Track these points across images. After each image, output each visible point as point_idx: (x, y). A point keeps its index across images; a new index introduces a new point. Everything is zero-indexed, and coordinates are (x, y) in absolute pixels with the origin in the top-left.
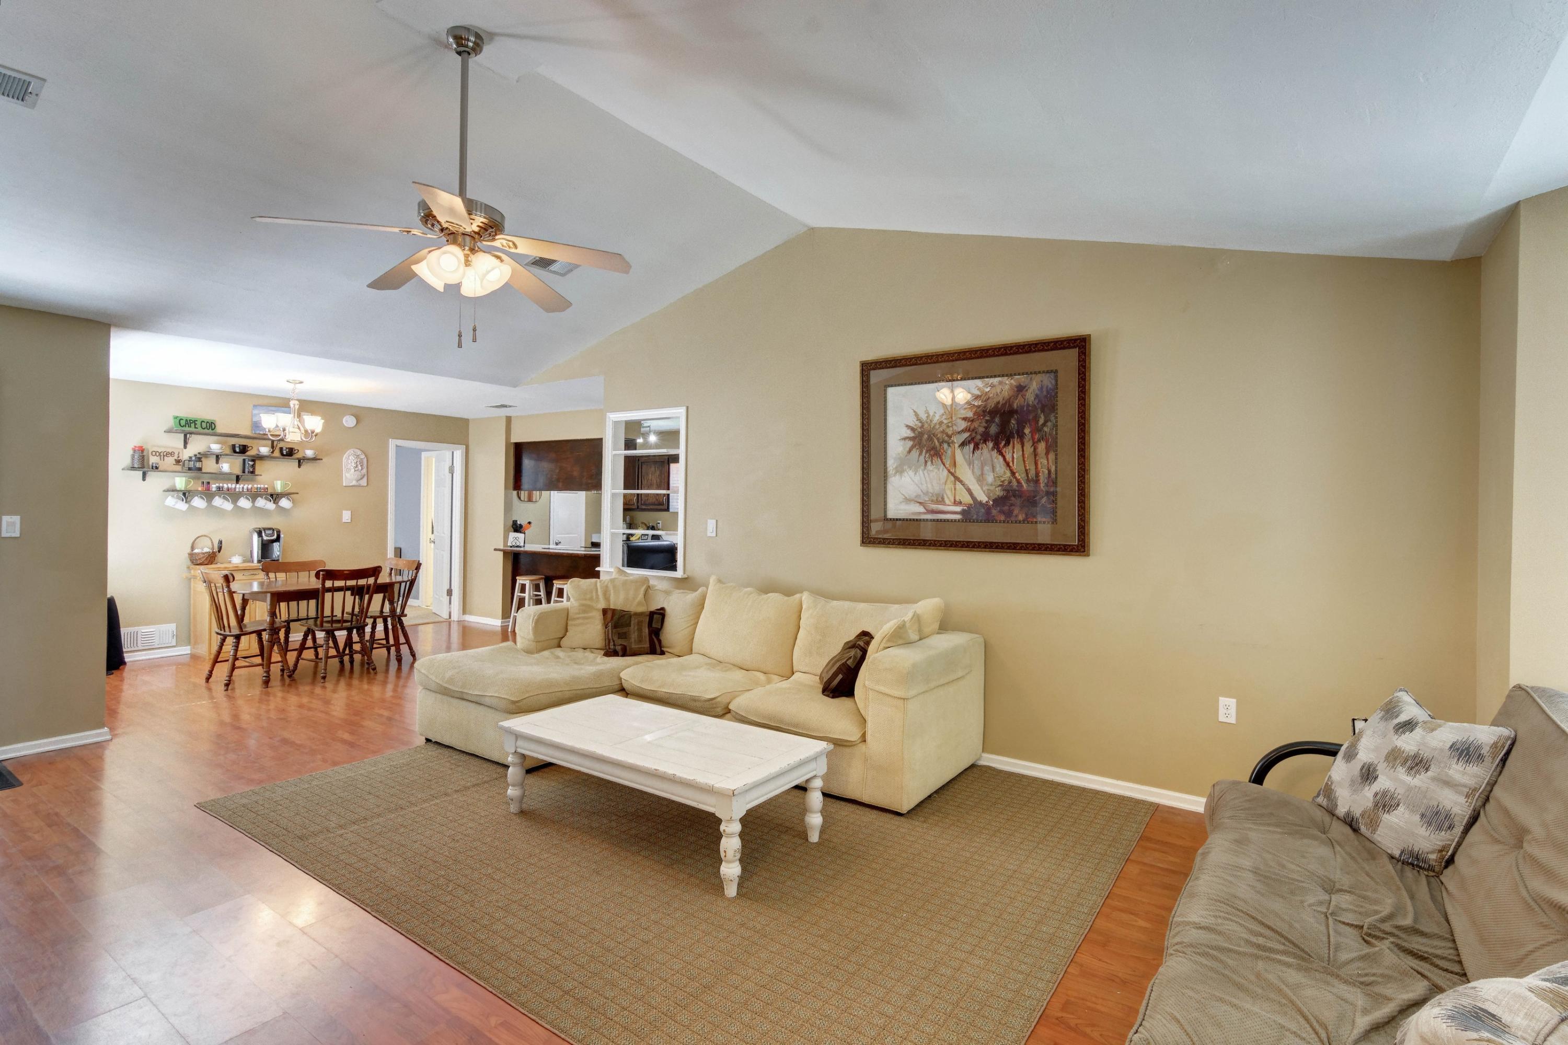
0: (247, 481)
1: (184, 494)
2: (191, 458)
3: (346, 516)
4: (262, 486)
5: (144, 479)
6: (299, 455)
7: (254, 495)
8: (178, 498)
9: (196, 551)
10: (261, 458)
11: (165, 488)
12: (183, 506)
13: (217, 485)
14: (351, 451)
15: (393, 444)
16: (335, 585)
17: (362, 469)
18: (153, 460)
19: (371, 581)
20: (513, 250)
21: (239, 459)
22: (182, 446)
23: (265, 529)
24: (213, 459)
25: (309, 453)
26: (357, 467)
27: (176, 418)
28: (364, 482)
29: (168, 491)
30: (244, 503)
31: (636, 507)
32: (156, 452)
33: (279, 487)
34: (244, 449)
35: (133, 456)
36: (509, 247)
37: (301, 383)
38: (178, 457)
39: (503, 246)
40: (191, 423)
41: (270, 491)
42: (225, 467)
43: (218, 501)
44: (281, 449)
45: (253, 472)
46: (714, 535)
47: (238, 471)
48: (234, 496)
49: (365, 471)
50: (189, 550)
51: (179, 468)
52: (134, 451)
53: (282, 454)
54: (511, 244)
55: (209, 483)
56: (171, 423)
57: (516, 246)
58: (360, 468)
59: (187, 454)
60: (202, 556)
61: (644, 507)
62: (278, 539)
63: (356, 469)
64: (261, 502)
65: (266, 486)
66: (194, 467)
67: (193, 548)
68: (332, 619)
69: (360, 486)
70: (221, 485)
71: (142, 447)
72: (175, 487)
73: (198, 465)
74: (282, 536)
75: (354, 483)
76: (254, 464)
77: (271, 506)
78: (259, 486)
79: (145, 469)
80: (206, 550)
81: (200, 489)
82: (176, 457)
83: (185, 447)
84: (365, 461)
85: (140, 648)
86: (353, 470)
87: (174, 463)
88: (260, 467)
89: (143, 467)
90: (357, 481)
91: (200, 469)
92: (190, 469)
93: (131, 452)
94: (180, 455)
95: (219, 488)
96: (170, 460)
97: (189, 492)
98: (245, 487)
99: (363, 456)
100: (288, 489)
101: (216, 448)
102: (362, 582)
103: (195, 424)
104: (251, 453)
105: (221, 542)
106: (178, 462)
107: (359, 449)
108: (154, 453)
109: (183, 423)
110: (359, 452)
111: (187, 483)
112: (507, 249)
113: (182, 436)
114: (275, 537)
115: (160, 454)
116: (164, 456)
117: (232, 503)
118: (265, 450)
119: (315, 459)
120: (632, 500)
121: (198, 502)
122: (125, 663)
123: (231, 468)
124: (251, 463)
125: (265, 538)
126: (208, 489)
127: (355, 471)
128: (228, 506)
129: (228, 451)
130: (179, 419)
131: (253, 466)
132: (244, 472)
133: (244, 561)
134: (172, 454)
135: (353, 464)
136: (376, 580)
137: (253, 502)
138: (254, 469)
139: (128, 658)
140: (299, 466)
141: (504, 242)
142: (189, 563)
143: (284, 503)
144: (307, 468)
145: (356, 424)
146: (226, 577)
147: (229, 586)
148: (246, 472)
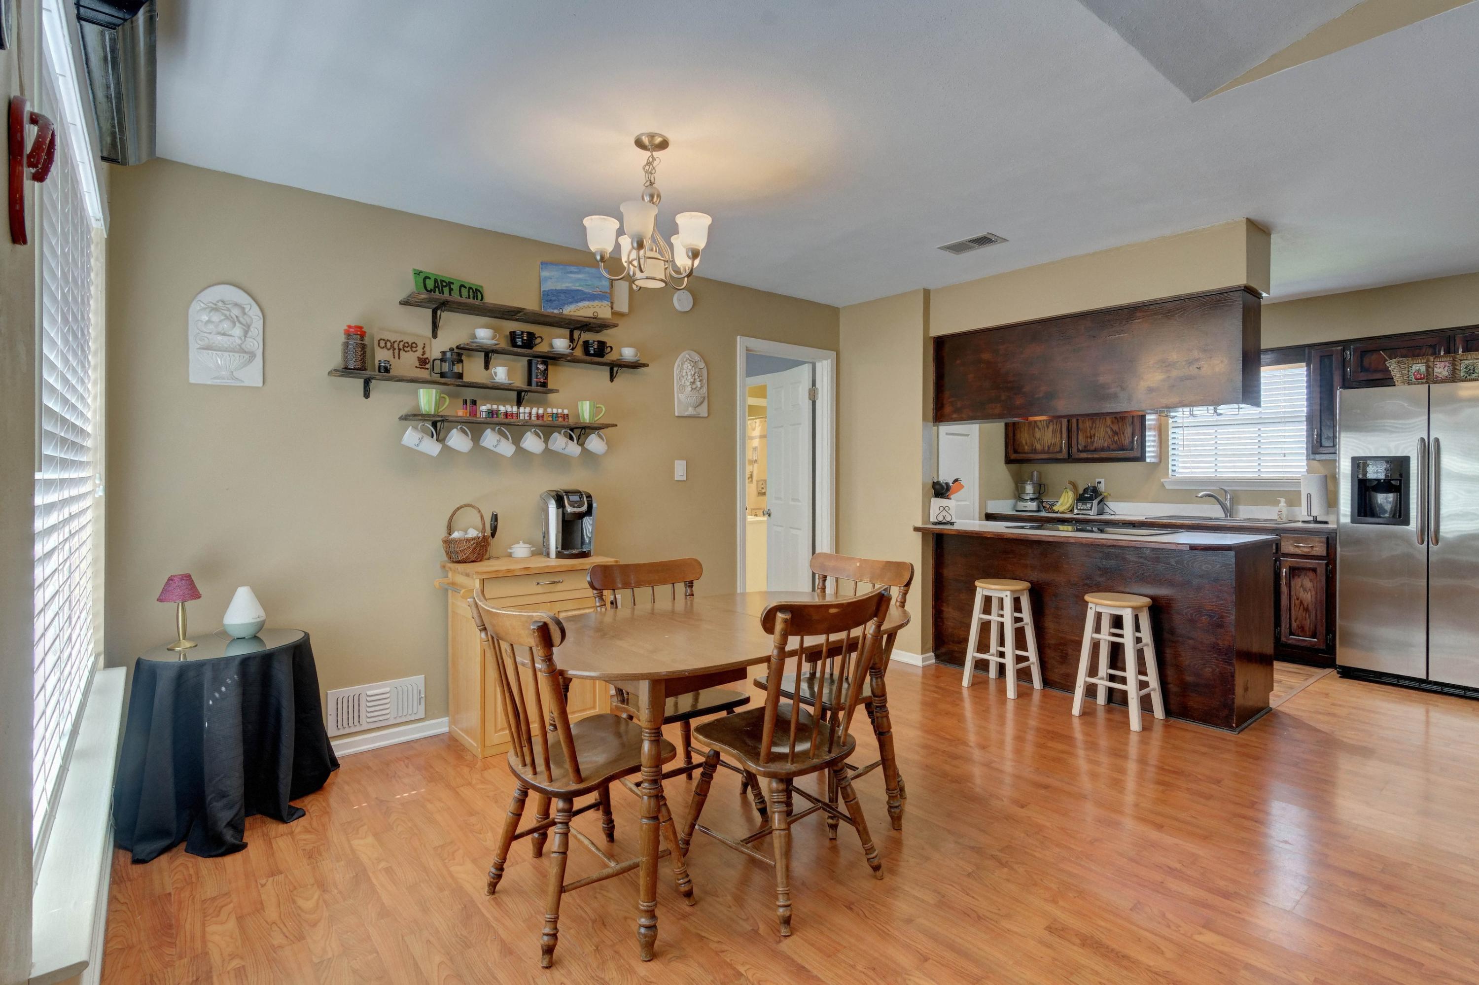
0: (536, 401)
1: (434, 424)
2: (444, 353)
3: (680, 470)
4: (560, 411)
5: (367, 394)
6: (611, 357)
7: (547, 429)
8: (424, 431)
9: (456, 535)
10: (555, 359)
11: (404, 411)
12: (431, 447)
13: (489, 406)
14: (685, 355)
15: (741, 343)
17: (701, 387)
18: (382, 355)
21: (521, 359)
22: (429, 333)
23: (567, 493)
24: (480, 359)
25: (628, 353)
26: (693, 383)
27: (418, 273)
28: (703, 411)
29: (404, 418)
30: (532, 443)
31: (1066, 456)
32: (386, 341)
33: (586, 412)
34: (530, 341)
35: (346, 345)
38: (424, 353)
40: (443, 287)
41: (571, 421)
42: (500, 373)
43: (490, 439)
44: (586, 343)
45: (544, 385)
47: (520, 382)
48: (515, 429)
49: (705, 390)
50: (443, 533)
51: (424, 374)
52: (348, 334)
53: (586, 352)
55: (474, 402)
56: (409, 286)
58: (698, 384)
59: (437, 348)
60: (465, 545)
61: (1084, 455)
62: (589, 512)
63: (694, 386)
64: (559, 442)
65: (566, 411)
66: (450, 372)
67: (450, 530)
69: (698, 416)
70: (495, 407)
71: (361, 328)
72: (418, 406)
73: (457, 368)
74: (594, 505)
75: (690, 411)
76: (546, 369)
77: (573, 449)
78: (555, 411)
79: (367, 374)
80: (473, 533)
81: (461, 413)
82: (419, 353)
83: (435, 335)
84: (705, 372)
85: (365, 727)
86: (689, 388)
87: (417, 364)
88: (554, 375)
89: (363, 369)
90: (695, 407)
91: (460, 376)
92: (442, 375)
93: (342, 338)
94: (427, 349)
95: (491, 413)
96: (410, 358)
97: (444, 420)
98: (534, 411)
99: (701, 364)
100: (600, 419)
101: (484, 335)
103: (451, 290)
104: (542, 348)
105: (495, 518)
106: (423, 362)
107: (698, 353)
108: (382, 344)
109: (430, 284)
110: (697, 358)
111: (439, 402)
113: (429, 311)
114: (585, 508)
115: (392, 345)
116: (400, 349)
117: (513, 443)
118: (560, 344)
119: (635, 366)
120: (1055, 445)
121: (458, 440)
122: (335, 764)
123: (509, 374)
124: (542, 367)
125: (569, 509)
126: (474, 413)
127: (692, 389)
128: (506, 448)
129: (504, 344)
130: (422, 276)
131: (545, 373)
132: (530, 383)
133: (534, 554)
134: (412, 346)
135: (690, 377)
137: (546, 441)
138: (546, 378)
139: (341, 749)
140: (614, 378)
142: (445, 558)
143: (595, 443)
144: (624, 379)
145: (693, 307)
146: (545, 636)
147: (549, 659)
148: (534, 383)
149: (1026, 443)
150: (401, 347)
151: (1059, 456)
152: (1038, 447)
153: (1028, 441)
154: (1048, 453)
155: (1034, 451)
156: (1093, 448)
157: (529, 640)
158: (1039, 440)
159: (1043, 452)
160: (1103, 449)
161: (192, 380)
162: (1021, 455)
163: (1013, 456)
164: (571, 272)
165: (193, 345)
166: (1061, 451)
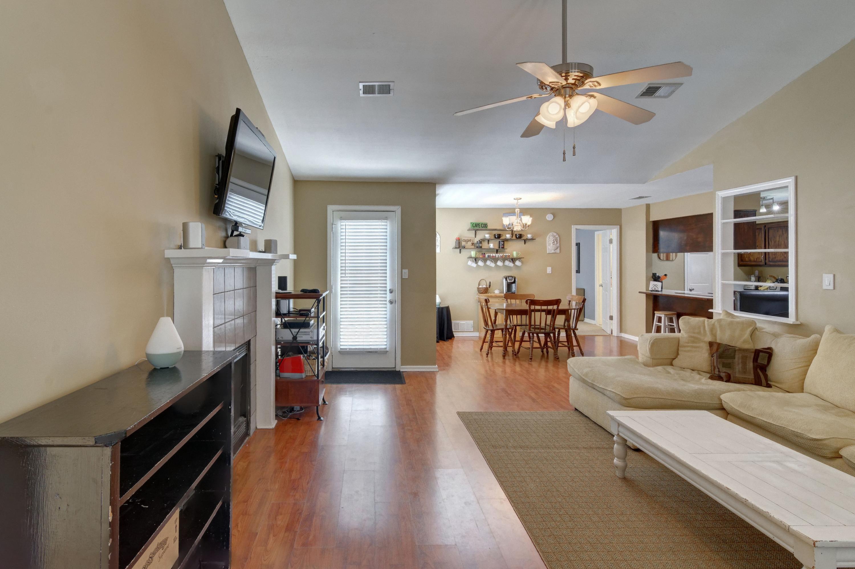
0: (501, 252)
1: (475, 259)
2: (477, 242)
3: (549, 270)
4: (507, 254)
5: (460, 253)
6: (524, 238)
7: (504, 259)
8: (473, 261)
9: (480, 287)
10: (507, 240)
11: (468, 257)
12: (474, 265)
13: (488, 254)
14: (551, 234)
15: (574, 228)
16: (536, 308)
17: (557, 243)
19: (555, 307)
20: (599, 87)
21: (497, 241)
22: (474, 236)
23: (508, 277)
24: (486, 242)
25: (529, 236)
26: (554, 242)
27: (471, 223)
28: (558, 251)
29: (469, 258)
30: (500, 263)
31: (764, 264)
32: (464, 240)
33: (515, 254)
34: (499, 236)
35: (456, 242)
36: (595, 86)
37: (521, 199)
39: (591, 87)
40: (477, 225)
41: (511, 257)
42: (491, 246)
43: (489, 263)
44: (516, 235)
45: (503, 248)
46: (831, 287)
47: (497, 247)
48: (495, 260)
49: (558, 245)
50: (477, 286)
51: (473, 247)
52: (456, 240)
53: (516, 237)
54: (596, 84)
55: (484, 254)
56: (469, 226)
57: (599, 84)
58: (556, 243)
59: (476, 240)
60: (482, 289)
61: (771, 263)
62: (514, 282)
63: (554, 244)
64: (507, 263)
65: (509, 254)
66: (478, 246)
67: (479, 285)
68: (535, 327)
69: (556, 253)
70: (490, 254)
71: (459, 237)
72: (471, 256)
73: (480, 245)
74: (516, 280)
75: (553, 251)
76: (504, 243)
77: (511, 264)
78: (506, 254)
79: (460, 248)
80: (484, 286)
81: (481, 257)
82: (472, 242)
83: (475, 237)
84: (558, 239)
85: (460, 331)
86: (552, 244)
87: (471, 244)
88: (507, 245)
89: (459, 247)
90: (555, 250)
91: (481, 247)
92: (477, 247)
93: (455, 241)
94: (474, 240)
95: (488, 256)
96: (470, 243)
97: (477, 258)
98: (500, 255)
99: (557, 236)
100: (520, 256)
101: (487, 236)
102: (550, 307)
103: (479, 226)
104: (503, 238)
105: (490, 283)
106: (473, 244)
109: (474, 225)
110: (555, 234)
111: (476, 254)
112: (594, 88)
113: (474, 231)
114: (513, 281)
115: (466, 241)
117: (495, 263)
118: (508, 236)
119: (532, 239)
120: (759, 258)
121: (480, 263)
122: (454, 337)
123: (494, 245)
124: (502, 243)
125: (509, 281)
126: (484, 257)
127: (553, 244)
128: (493, 265)
129: (493, 237)
131: (503, 245)
132: (499, 248)
133: (500, 293)
134: (470, 240)
136: (558, 307)
137: (504, 263)
138: (504, 246)
139: (455, 334)
140: (525, 243)
141: (591, 84)
142: (478, 292)
143: (518, 263)
144: (528, 244)
145: (553, 218)
146: (486, 300)
147: (487, 305)
148: (500, 248)
149: (747, 257)
150: (467, 241)
151: (761, 264)
152: (752, 259)
153: (747, 256)
154: (756, 262)
155: (750, 261)
156: (776, 260)
157: (484, 302)
158: (752, 255)
159: (754, 261)
160: (780, 261)
162: (744, 262)
163: (741, 263)
166: (761, 261)
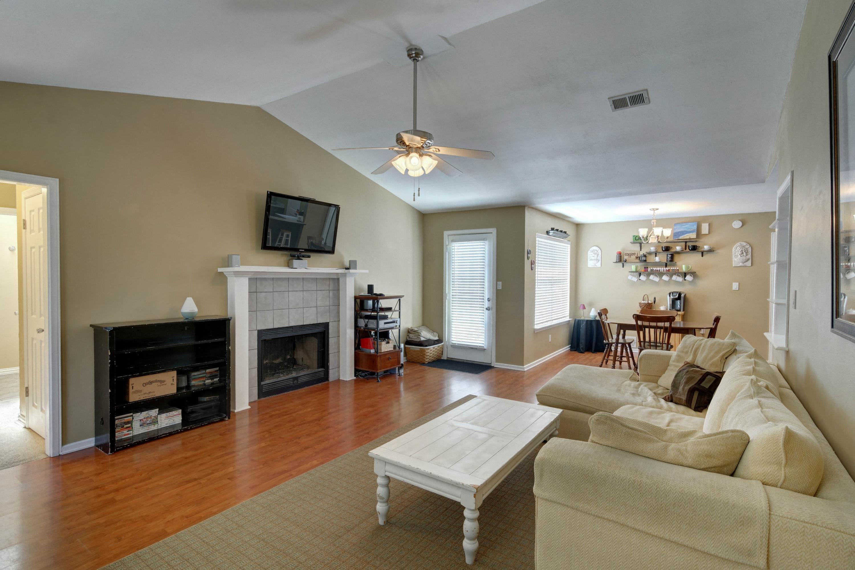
0: (670, 265)
1: (638, 273)
2: (641, 255)
3: (735, 286)
5: (623, 266)
6: (701, 249)
7: (671, 274)
8: (636, 275)
9: (644, 301)
10: (678, 253)
11: (631, 270)
12: (635, 279)
13: (652, 268)
14: (738, 244)
17: (747, 255)
18: (626, 257)
21: (665, 254)
22: (638, 250)
23: (673, 292)
24: (652, 255)
25: (706, 247)
26: (742, 253)
28: (749, 263)
29: (630, 272)
30: (665, 278)
33: (686, 268)
35: (617, 256)
38: (637, 255)
41: (680, 271)
42: (657, 259)
43: (652, 277)
44: (689, 246)
45: (673, 261)
47: (664, 261)
48: (660, 274)
49: (749, 256)
51: (638, 260)
52: (617, 254)
53: (689, 249)
55: (648, 267)
56: (631, 239)
58: (745, 254)
59: (642, 253)
60: (644, 305)
62: (680, 298)
64: (675, 277)
65: (678, 268)
66: (643, 259)
69: (746, 266)
70: (654, 268)
71: (621, 252)
73: (645, 259)
75: (741, 264)
77: (680, 279)
78: (675, 268)
80: (648, 302)
81: (644, 271)
82: (636, 256)
83: (641, 250)
84: (750, 249)
86: (739, 256)
87: (635, 258)
88: (676, 258)
89: (621, 261)
90: (743, 263)
91: (645, 261)
92: (641, 261)
94: (638, 254)
95: (653, 270)
96: (633, 257)
98: (667, 269)
99: (748, 246)
100: (693, 270)
101: (652, 249)
104: (673, 250)
105: (655, 298)
106: (637, 258)
107: (745, 242)
108: (626, 254)
109: (637, 239)
110: (744, 244)
111: (640, 268)
113: (638, 245)
115: (629, 255)
116: (631, 255)
117: (659, 278)
118: (678, 248)
119: (711, 251)
121: (643, 278)
123: (660, 259)
124: (670, 256)
125: (673, 297)
126: (648, 271)
127: (741, 256)
128: (656, 279)
129: (660, 250)
130: (635, 237)
131: (672, 257)
133: (666, 309)
134: (634, 254)
135: (739, 252)
137: (671, 277)
138: (673, 259)
140: (702, 256)
143: (689, 278)
144: (706, 257)
145: (742, 226)
148: (668, 261)
161: (589, 266)
164: (683, 225)
165: (589, 260)
